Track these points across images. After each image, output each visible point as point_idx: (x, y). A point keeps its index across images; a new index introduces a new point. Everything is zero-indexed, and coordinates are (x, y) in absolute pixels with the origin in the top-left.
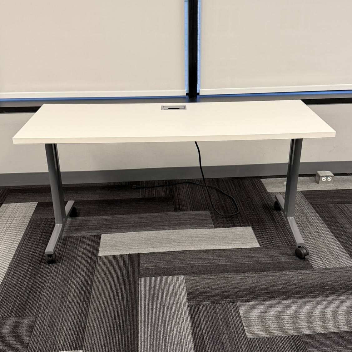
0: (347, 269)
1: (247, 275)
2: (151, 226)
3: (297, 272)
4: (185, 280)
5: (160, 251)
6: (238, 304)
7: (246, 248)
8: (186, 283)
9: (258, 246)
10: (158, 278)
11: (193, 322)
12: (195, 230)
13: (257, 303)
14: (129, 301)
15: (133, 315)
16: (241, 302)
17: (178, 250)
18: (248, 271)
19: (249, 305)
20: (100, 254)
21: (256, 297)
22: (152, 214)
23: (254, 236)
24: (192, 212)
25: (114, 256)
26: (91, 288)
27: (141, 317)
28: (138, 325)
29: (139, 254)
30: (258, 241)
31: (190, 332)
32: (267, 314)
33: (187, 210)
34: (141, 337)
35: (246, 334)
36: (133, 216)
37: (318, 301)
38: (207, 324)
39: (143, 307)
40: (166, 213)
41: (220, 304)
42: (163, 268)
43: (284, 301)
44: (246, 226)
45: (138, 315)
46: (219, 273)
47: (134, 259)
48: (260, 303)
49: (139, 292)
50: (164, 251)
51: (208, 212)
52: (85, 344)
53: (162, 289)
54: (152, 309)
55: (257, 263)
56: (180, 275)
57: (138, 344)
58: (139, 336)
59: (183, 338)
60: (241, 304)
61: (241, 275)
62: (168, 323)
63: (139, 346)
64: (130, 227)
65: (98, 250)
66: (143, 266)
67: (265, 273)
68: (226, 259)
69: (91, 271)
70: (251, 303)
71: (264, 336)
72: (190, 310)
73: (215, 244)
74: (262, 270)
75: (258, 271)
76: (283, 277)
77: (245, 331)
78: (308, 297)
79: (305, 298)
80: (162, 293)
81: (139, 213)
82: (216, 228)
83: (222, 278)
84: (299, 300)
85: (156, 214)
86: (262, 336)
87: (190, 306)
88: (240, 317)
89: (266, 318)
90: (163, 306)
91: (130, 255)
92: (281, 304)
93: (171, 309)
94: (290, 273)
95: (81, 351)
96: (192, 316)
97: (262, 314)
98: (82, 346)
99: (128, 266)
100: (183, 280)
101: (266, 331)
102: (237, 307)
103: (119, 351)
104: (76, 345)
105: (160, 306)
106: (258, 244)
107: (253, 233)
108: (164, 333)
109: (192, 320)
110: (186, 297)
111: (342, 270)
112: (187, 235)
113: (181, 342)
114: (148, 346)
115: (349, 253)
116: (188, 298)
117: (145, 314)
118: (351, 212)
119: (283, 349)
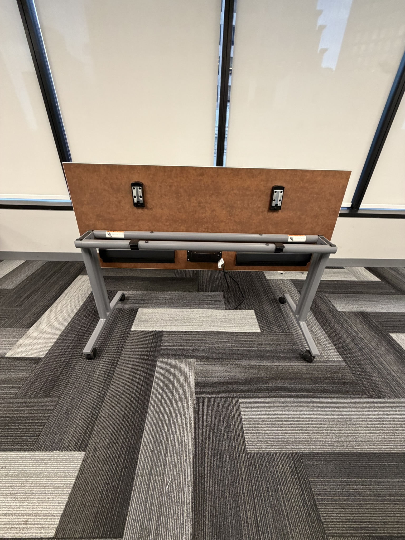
0: (335, 364)
1: (249, 363)
2: (177, 303)
3: (292, 364)
4: (196, 365)
5: (180, 330)
6: (241, 400)
7: (249, 332)
8: (196, 369)
9: (259, 331)
10: (173, 360)
11: (196, 422)
12: (210, 310)
13: (258, 400)
14: (144, 387)
15: (143, 405)
16: (243, 398)
17: (194, 330)
18: (250, 359)
19: (250, 402)
20: (133, 329)
21: (257, 392)
22: (180, 293)
23: (256, 320)
24: (210, 293)
25: (143, 331)
26: (116, 366)
27: (151, 410)
28: (145, 420)
29: (163, 332)
30: (259, 326)
31: (191, 436)
32: (266, 417)
33: (206, 291)
34: (146, 438)
35: (246, 445)
36: (165, 293)
37: (313, 403)
38: (209, 426)
39: (154, 395)
40: (190, 293)
41: (224, 398)
42: (179, 349)
43: (283, 400)
44: (250, 310)
45: (148, 406)
46: (225, 359)
47: (158, 335)
48: (260, 400)
49: (154, 375)
50: (183, 330)
51: (222, 294)
52: (90, 442)
53: (174, 375)
54: (162, 398)
55: (258, 350)
56: (192, 358)
57: (140, 449)
58: (143, 436)
59: (184, 444)
60: (243, 400)
61: (244, 363)
62: (173, 420)
63: (140, 452)
64: (161, 303)
65: (132, 324)
66: (163, 345)
67: (265, 363)
68: (232, 343)
69: (121, 347)
70: (252, 400)
71: (264, 451)
72: (196, 404)
73: (224, 326)
74: (261, 358)
75: (258, 360)
76: (280, 369)
77: (245, 440)
78: (304, 397)
79: (301, 398)
80: (174, 378)
81: (171, 291)
82: (226, 309)
83: (228, 365)
84: (296, 400)
85: (183, 293)
86: (261, 451)
87: (196, 399)
88: (241, 418)
89: (265, 423)
90: (173, 396)
91: (156, 331)
92: (280, 403)
93: (179, 401)
94: (286, 364)
95: (83, 453)
96: (196, 412)
97: (262, 416)
98: (87, 445)
99: (152, 344)
100: (194, 365)
101: (266, 442)
102: (239, 405)
103: (119, 457)
104: (82, 443)
105: (169, 396)
106: (259, 329)
107: (255, 317)
108: (167, 435)
109: (196, 419)
110: (194, 387)
111: (331, 364)
112: (204, 315)
113: (182, 450)
114: (149, 454)
115: (335, 344)
116: (196, 388)
117: (154, 405)
118: (330, 301)
119: (283, 475)
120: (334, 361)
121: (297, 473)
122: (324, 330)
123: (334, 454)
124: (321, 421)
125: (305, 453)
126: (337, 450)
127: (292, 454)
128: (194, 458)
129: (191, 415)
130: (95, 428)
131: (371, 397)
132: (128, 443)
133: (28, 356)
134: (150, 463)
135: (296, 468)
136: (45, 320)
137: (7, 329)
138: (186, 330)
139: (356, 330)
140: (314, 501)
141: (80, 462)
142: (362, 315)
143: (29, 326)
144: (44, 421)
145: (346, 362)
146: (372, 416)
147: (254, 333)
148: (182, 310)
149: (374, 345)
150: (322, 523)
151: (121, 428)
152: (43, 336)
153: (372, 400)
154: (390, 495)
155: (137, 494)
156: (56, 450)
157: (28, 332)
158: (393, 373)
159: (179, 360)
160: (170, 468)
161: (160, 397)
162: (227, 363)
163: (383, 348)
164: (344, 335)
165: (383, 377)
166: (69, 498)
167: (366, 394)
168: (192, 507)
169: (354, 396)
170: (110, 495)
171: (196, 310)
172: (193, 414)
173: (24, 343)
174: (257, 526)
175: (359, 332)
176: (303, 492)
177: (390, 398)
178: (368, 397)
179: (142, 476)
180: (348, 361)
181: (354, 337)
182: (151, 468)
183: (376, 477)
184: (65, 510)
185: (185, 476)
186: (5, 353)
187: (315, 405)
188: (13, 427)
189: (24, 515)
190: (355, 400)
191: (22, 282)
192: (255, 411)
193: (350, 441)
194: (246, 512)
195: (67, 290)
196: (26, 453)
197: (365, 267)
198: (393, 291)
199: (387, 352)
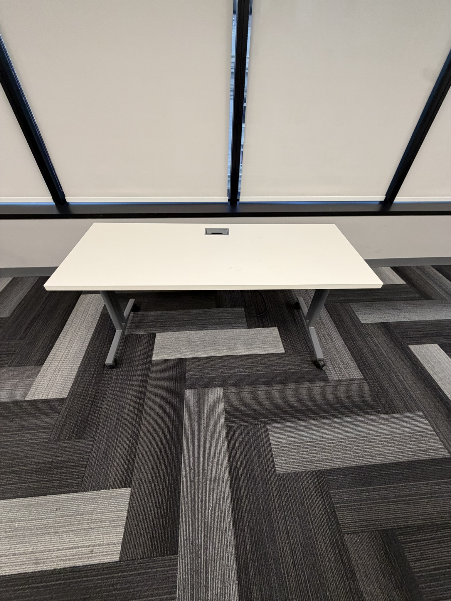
0: (356, 382)
1: (275, 388)
3: (316, 385)
4: (224, 393)
5: (203, 356)
6: (269, 426)
7: (274, 354)
8: (224, 398)
9: (283, 351)
10: (201, 390)
11: (229, 451)
12: (232, 330)
13: (284, 424)
14: (175, 421)
15: (178, 439)
16: (271, 423)
17: (218, 355)
18: (275, 383)
19: (277, 428)
20: (154, 358)
21: (283, 417)
22: (198, 310)
23: (280, 339)
24: (230, 309)
25: (165, 360)
26: (143, 401)
27: (185, 443)
28: (182, 453)
29: (186, 359)
30: (283, 345)
31: (226, 464)
32: (293, 440)
33: (226, 306)
34: (185, 470)
35: (275, 468)
36: (182, 312)
37: (335, 423)
38: (241, 454)
39: (187, 428)
40: (209, 310)
41: (253, 425)
42: (206, 378)
43: (307, 423)
44: (273, 327)
45: (182, 440)
46: (252, 385)
47: (181, 363)
48: (286, 425)
49: (184, 408)
50: (207, 356)
51: (243, 309)
52: (133, 479)
53: (203, 406)
54: (194, 431)
55: (282, 373)
56: (219, 387)
57: (181, 480)
58: (182, 468)
59: (220, 472)
60: (271, 426)
61: (270, 388)
62: (208, 451)
63: (181, 483)
65: (152, 353)
66: (189, 375)
67: (290, 386)
68: (258, 367)
69: (145, 380)
70: (280, 425)
71: (291, 471)
72: (227, 433)
73: (248, 348)
74: (287, 382)
75: (284, 383)
76: (304, 391)
77: (274, 463)
78: (327, 417)
79: (324, 419)
80: (203, 409)
81: (188, 309)
82: (249, 328)
83: (254, 391)
84: (319, 422)
85: (201, 311)
86: (289, 471)
87: (227, 428)
88: (270, 444)
89: (292, 446)
90: (204, 427)
91: (178, 359)
92: (304, 426)
93: (211, 432)
94: (310, 385)
95: (129, 490)
96: (228, 441)
97: (289, 440)
98: (131, 482)
99: (176, 374)
100: (222, 394)
101: (293, 463)
102: (267, 431)
103: (163, 489)
104: (126, 481)
105: (201, 428)
106: (283, 349)
107: (279, 335)
108: (204, 465)
109: (229, 448)
110: (224, 416)
111: (352, 382)
112: (226, 337)
113: (219, 477)
114: (190, 484)
115: (356, 361)
116: (226, 418)
117: (188, 438)
118: (354, 312)
119: (308, 490)
120: (355, 379)
121: (320, 487)
122: (347, 346)
123: (351, 468)
124: (341, 439)
125: (327, 469)
126: (354, 464)
127: (315, 471)
128: (231, 483)
129: (224, 445)
130: (136, 465)
131: (387, 413)
132: (169, 476)
133: (49, 397)
134: (192, 492)
135: (319, 483)
136: (57, 354)
137: (18, 368)
138: (210, 355)
139: (378, 343)
140: (334, 508)
141: (128, 497)
142: (385, 326)
143: (41, 362)
144: (85, 463)
145: (366, 380)
146: (385, 431)
147: (278, 354)
148: (203, 331)
149: (394, 359)
150: (340, 525)
151: (160, 463)
152: (60, 373)
153: (387, 416)
154: (395, 497)
155: (184, 519)
156: (103, 489)
157: (42, 370)
158: (408, 387)
159: (206, 390)
160: (210, 494)
161: (193, 429)
162: (254, 389)
163: (401, 362)
164: (365, 350)
165: (398, 392)
166: (125, 529)
167: (382, 411)
168: (233, 524)
169: (372, 413)
170: (161, 522)
171: (217, 331)
172: (226, 443)
173: (41, 383)
174: (288, 533)
175: (380, 346)
176: (325, 502)
177: (402, 412)
178: (384, 413)
179: (187, 504)
180: (367, 378)
181: (375, 351)
182: (194, 495)
183: (385, 484)
184: (124, 539)
185: (224, 499)
186: (25, 397)
187: (336, 425)
188: (55, 472)
189: (89, 546)
190: (372, 417)
191: (17, 307)
192: (282, 435)
193: (365, 456)
194: (278, 523)
195: (71, 315)
196: (75, 495)
197: (391, 268)
198: (417, 296)
199: (404, 365)
